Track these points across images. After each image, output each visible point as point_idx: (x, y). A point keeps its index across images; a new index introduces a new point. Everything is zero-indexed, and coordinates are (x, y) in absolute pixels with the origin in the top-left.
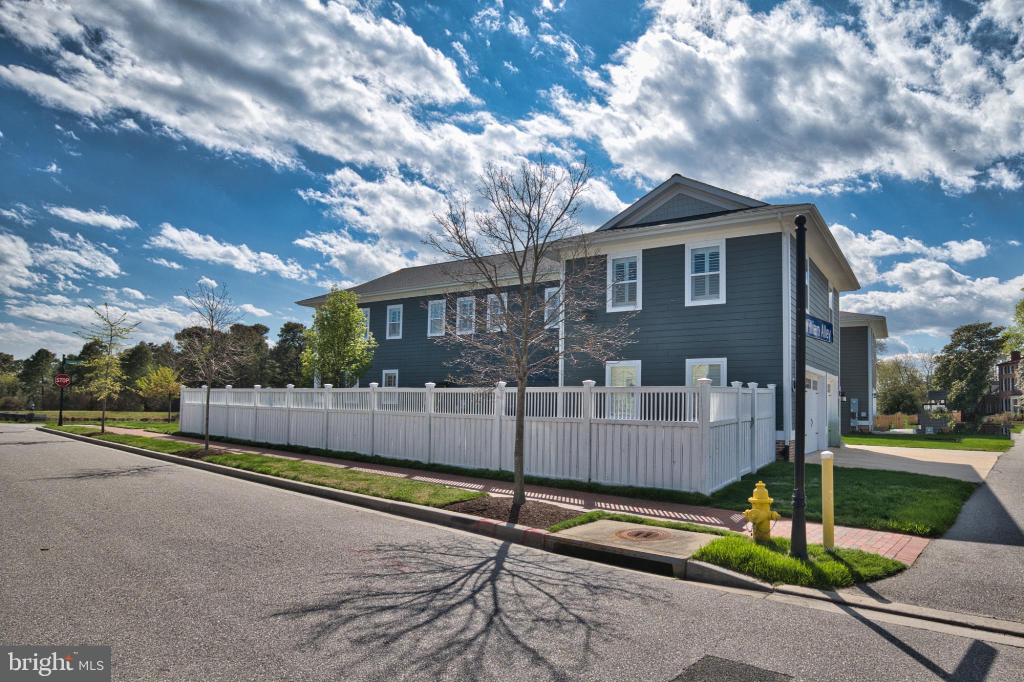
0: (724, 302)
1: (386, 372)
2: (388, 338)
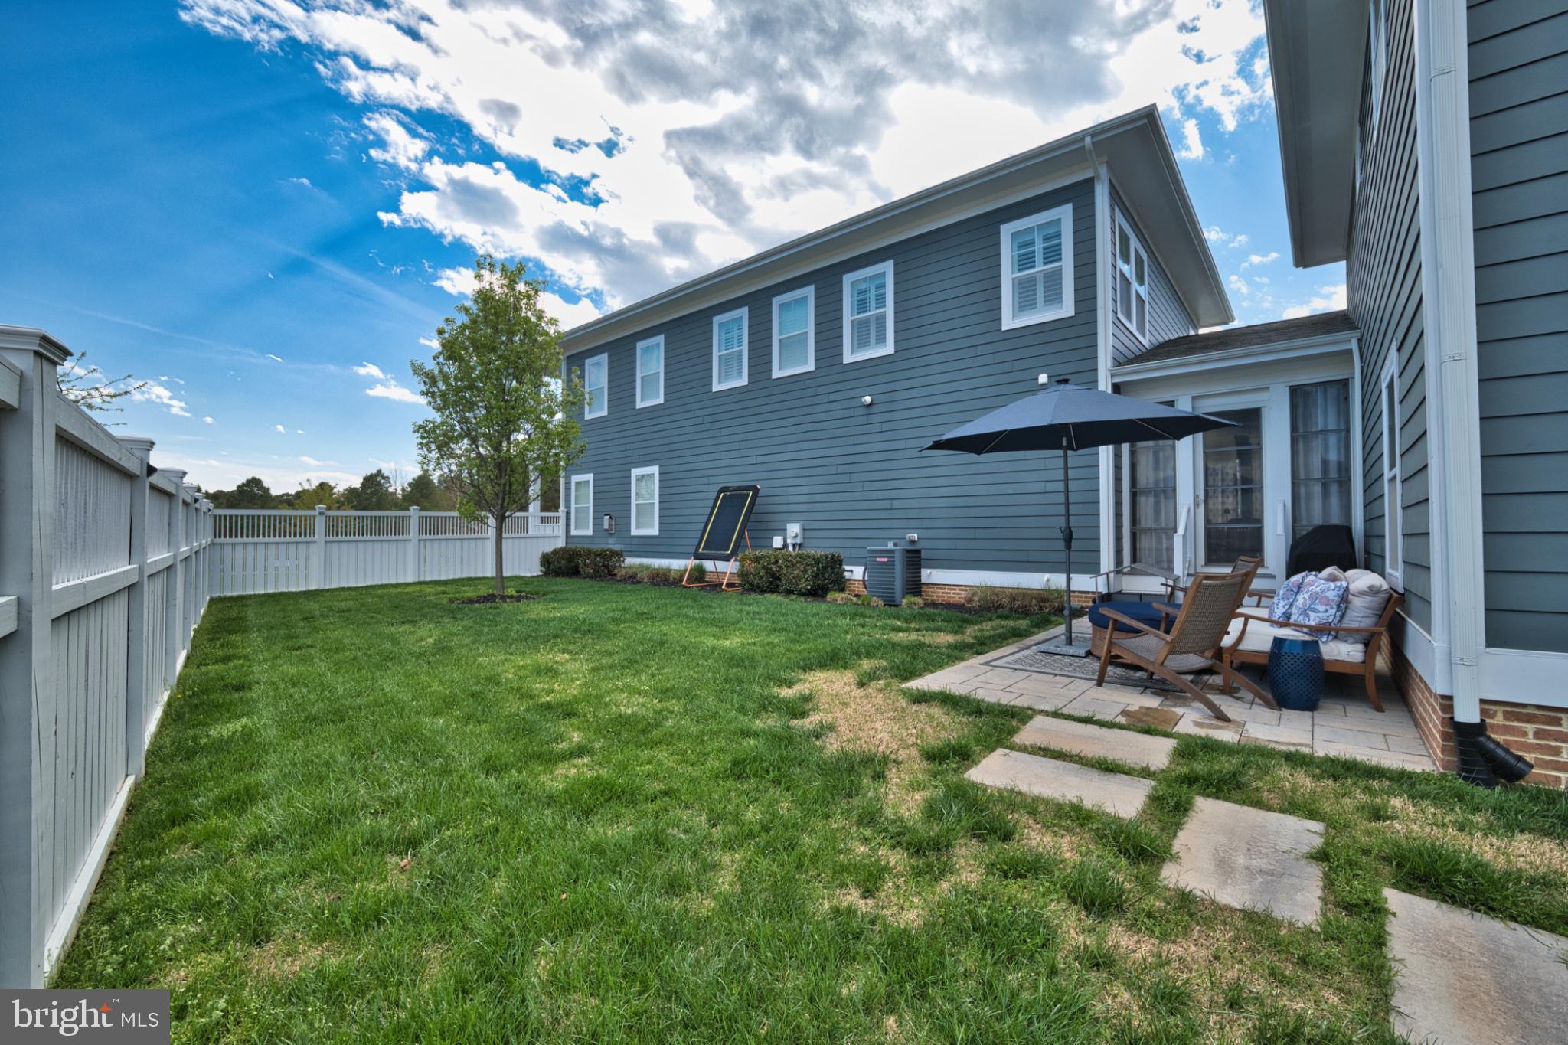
1: (636, 472)
2: (639, 405)
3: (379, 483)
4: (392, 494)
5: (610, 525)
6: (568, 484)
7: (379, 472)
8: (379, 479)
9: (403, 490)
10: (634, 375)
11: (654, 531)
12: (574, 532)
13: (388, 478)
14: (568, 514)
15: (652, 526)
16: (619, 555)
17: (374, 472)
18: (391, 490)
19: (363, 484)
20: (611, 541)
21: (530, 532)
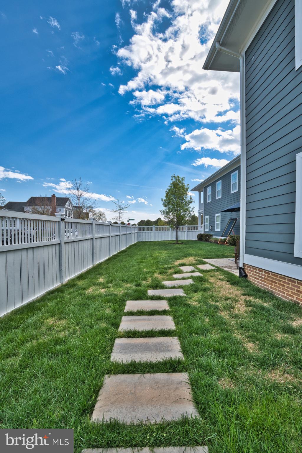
1: (216, 215)
2: (217, 198)
5: (211, 228)
6: (204, 218)
10: (216, 191)
11: (219, 230)
12: (205, 230)
14: (204, 225)
15: (219, 228)
16: (212, 236)
20: (212, 232)
21: (199, 230)
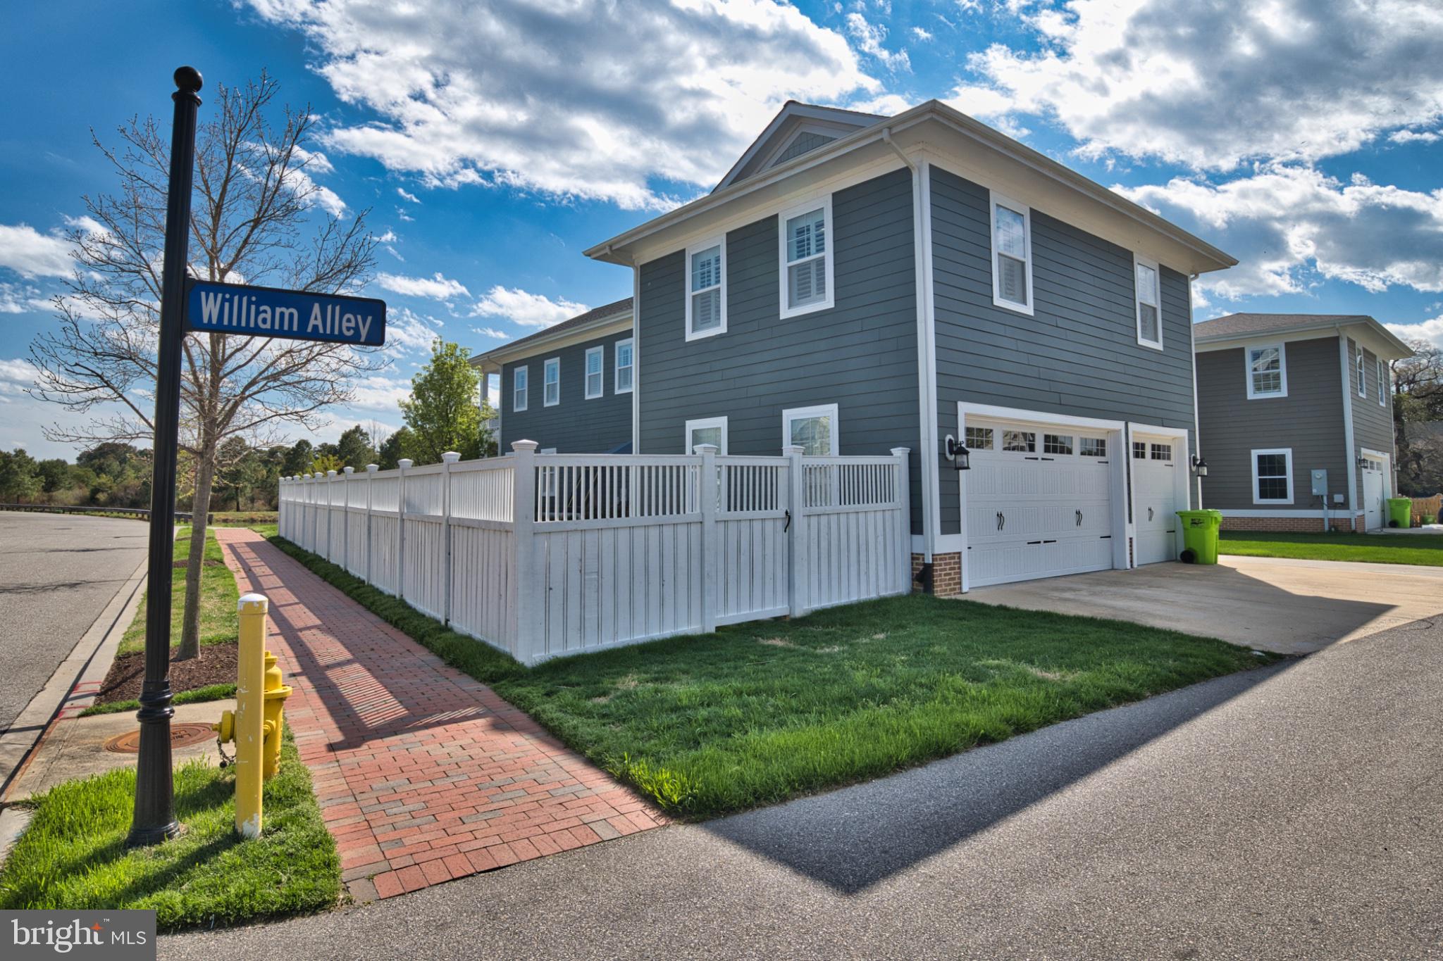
0: (831, 305)
2: (546, 405)
3: (357, 440)
4: (369, 451)
7: (358, 427)
8: (358, 435)
9: (382, 447)
13: (366, 434)
17: (353, 428)
18: (369, 446)
19: (342, 442)
